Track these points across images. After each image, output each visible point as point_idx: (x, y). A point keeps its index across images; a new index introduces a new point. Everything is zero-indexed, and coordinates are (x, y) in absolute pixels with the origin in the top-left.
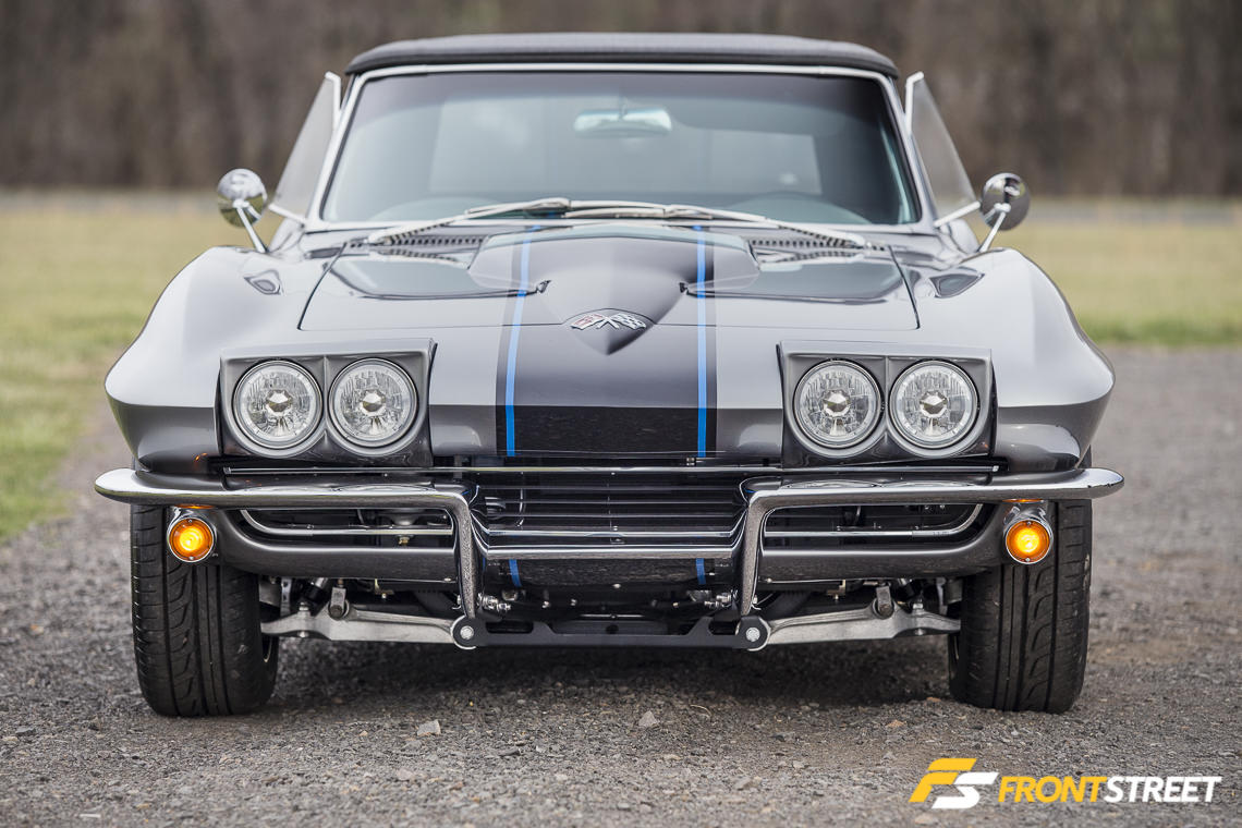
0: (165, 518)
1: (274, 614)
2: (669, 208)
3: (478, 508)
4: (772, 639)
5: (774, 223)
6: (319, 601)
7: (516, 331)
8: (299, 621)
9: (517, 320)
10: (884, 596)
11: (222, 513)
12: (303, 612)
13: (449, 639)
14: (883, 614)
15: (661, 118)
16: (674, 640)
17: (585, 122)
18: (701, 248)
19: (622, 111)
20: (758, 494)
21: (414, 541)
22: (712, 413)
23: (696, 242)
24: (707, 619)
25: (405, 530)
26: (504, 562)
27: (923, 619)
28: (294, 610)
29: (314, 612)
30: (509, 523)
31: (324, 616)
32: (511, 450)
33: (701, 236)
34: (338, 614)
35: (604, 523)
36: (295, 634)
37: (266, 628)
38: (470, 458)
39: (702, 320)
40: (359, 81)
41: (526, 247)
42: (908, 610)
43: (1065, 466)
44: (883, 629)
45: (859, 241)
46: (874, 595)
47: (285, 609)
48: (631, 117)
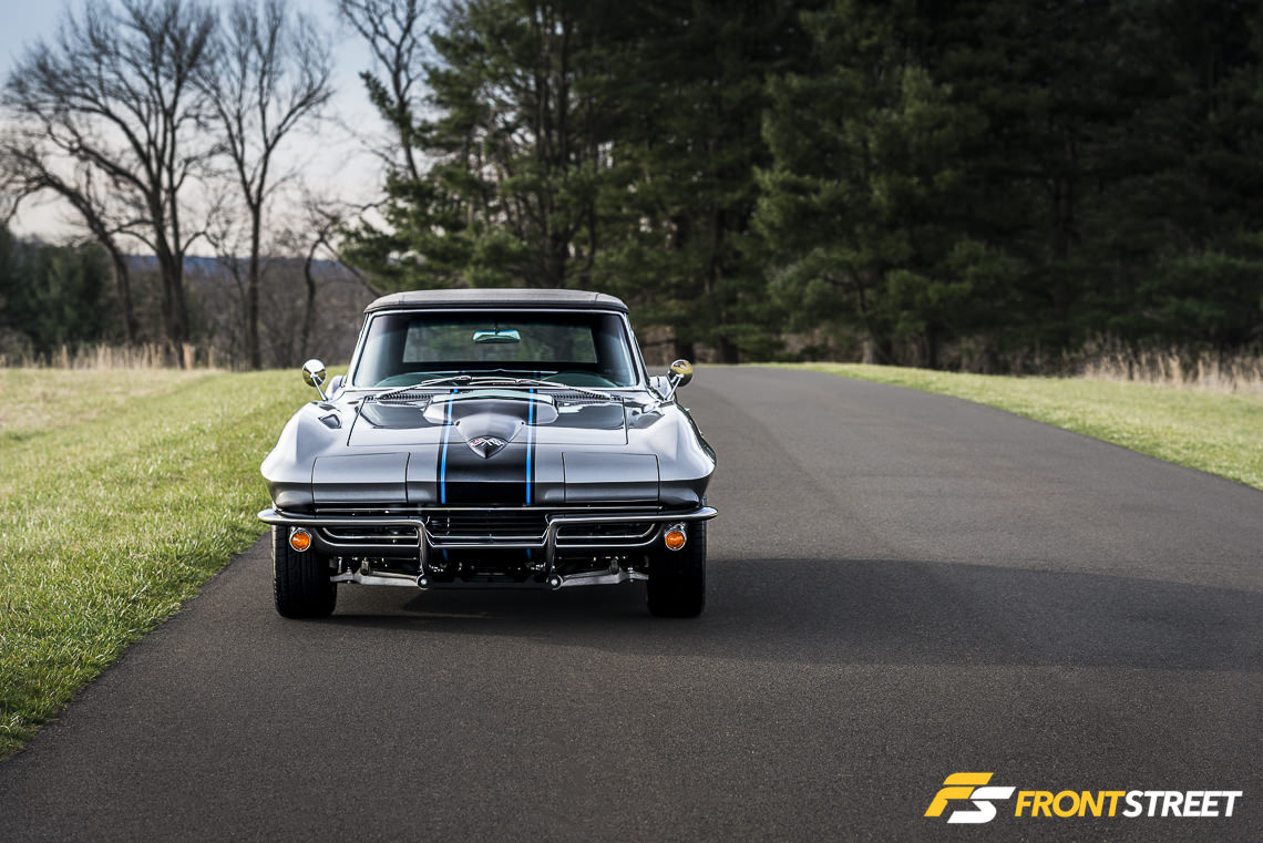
0: (288, 532)
1: (335, 573)
2: (518, 380)
3: (429, 527)
4: (563, 584)
5: (566, 387)
6: (355, 567)
7: (445, 446)
8: (348, 575)
9: (446, 441)
10: (614, 566)
11: (314, 529)
12: (349, 572)
13: (416, 584)
14: (615, 572)
15: (515, 334)
16: (519, 585)
17: (477, 335)
18: (531, 403)
19: (497, 332)
20: (553, 521)
21: (399, 541)
22: (533, 485)
23: (528, 400)
24: (533, 575)
25: (395, 537)
26: (441, 550)
27: (633, 575)
28: (344, 571)
29: (354, 572)
30: (444, 533)
31: (358, 574)
32: (443, 500)
33: (532, 396)
34: (365, 573)
35: (486, 533)
36: (345, 581)
37: (332, 579)
38: (425, 503)
39: (530, 441)
40: (371, 317)
41: (450, 403)
42: (626, 570)
43: (693, 507)
44: (615, 579)
45: (608, 395)
46: (610, 564)
47: (340, 571)
48: (501, 334)
